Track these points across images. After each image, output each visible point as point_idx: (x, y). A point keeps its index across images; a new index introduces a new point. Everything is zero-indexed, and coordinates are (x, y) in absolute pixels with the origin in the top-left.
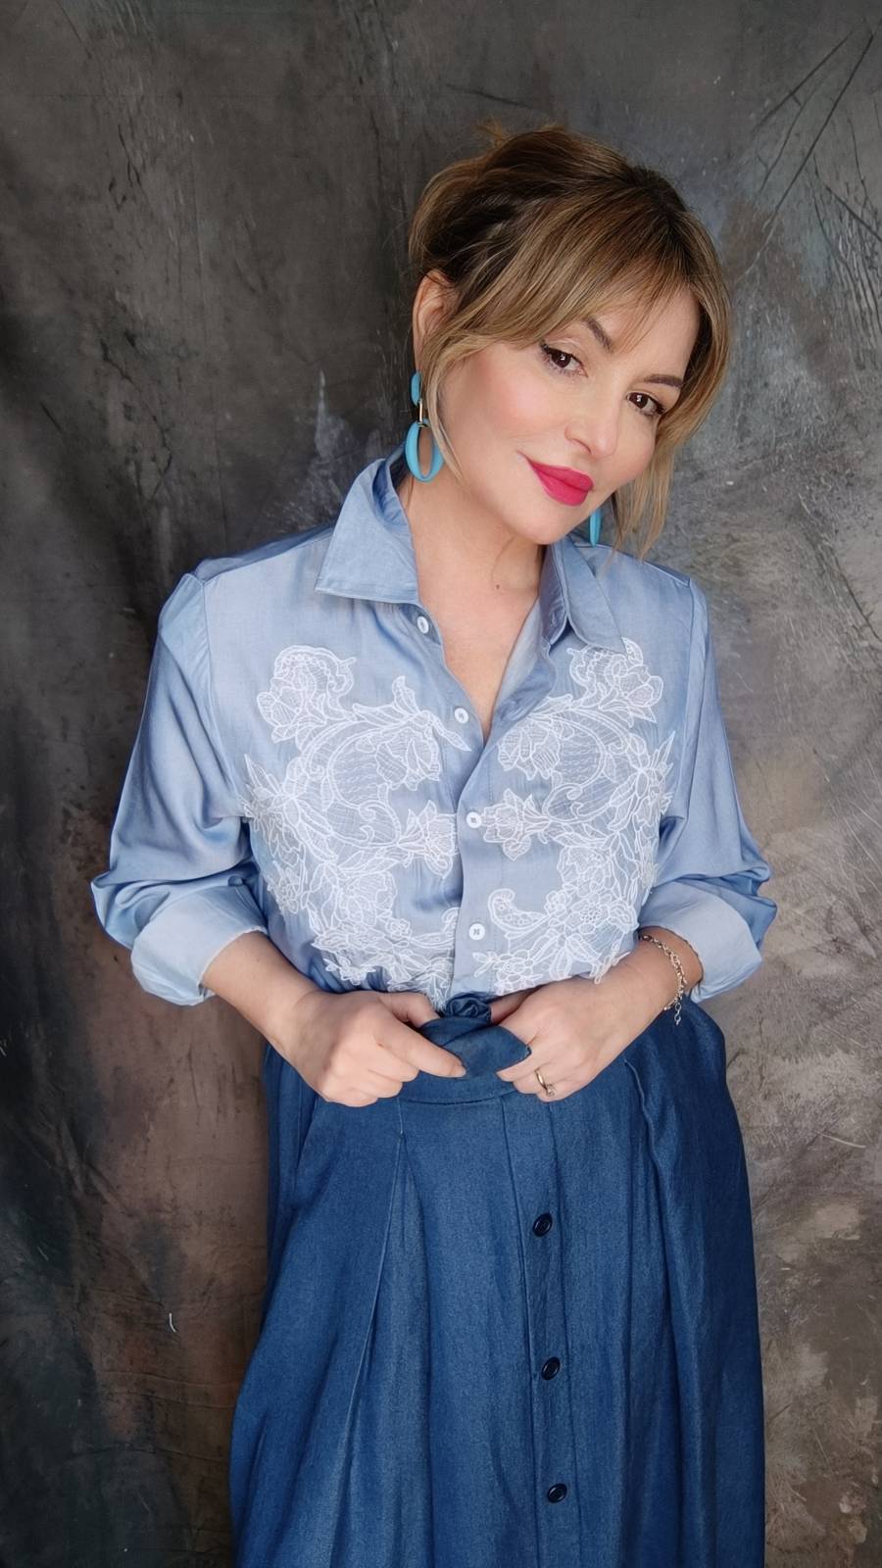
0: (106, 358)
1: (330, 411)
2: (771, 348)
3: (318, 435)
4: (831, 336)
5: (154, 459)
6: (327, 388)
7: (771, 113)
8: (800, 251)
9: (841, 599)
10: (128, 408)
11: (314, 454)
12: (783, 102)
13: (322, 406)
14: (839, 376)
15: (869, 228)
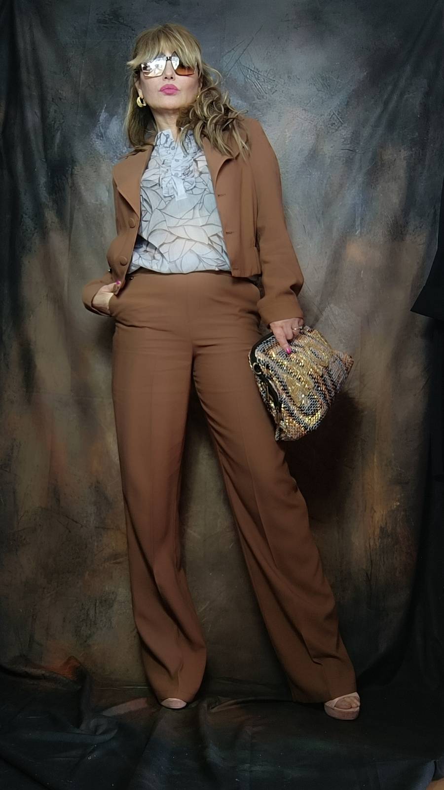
0: (53, 101)
1: (105, 111)
3: (101, 117)
5: (59, 121)
6: (106, 108)
7: (228, 53)
8: (236, 78)
10: (55, 111)
11: (99, 121)
12: (231, 51)
13: (103, 111)
15: (256, 72)
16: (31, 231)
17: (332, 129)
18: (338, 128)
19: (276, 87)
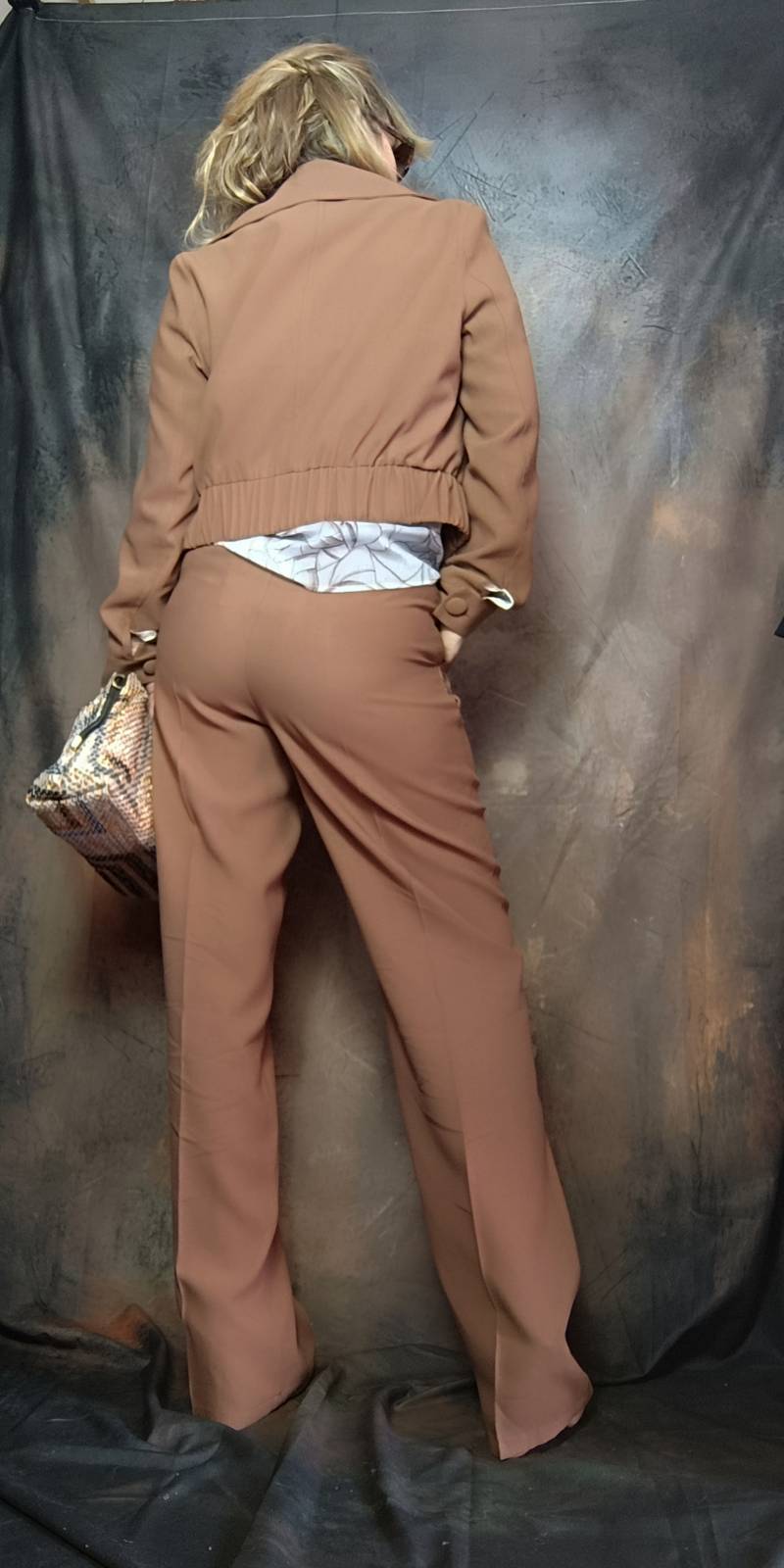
0: (96, 234)
5: (109, 272)
16: (56, 480)
17: (627, 287)
18: (638, 284)
19: (515, 208)
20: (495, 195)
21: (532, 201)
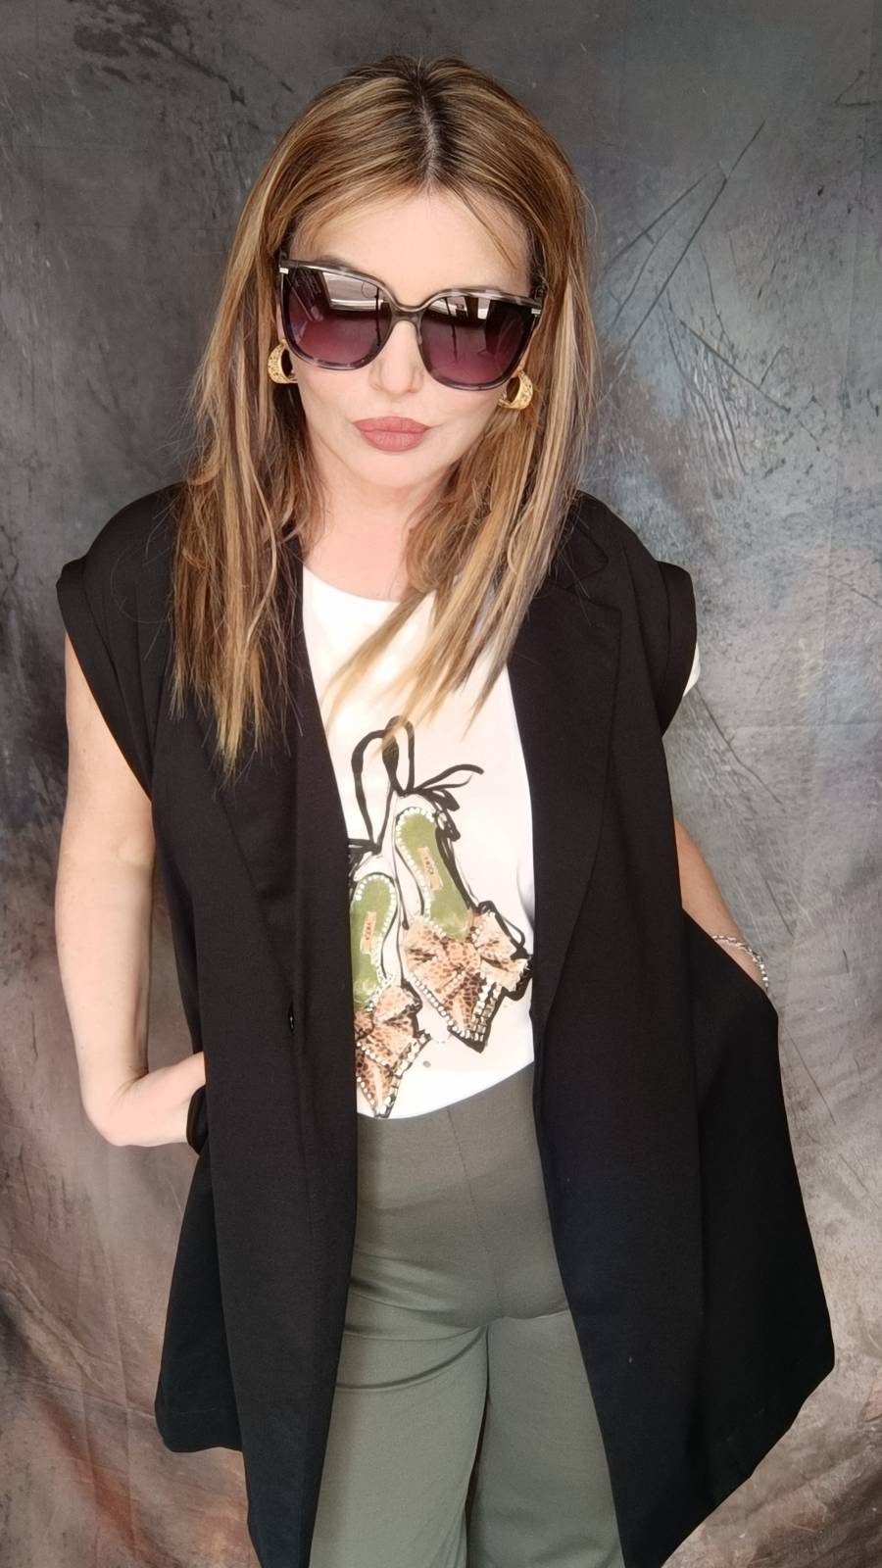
2: (624, 476)
4: (687, 464)
7: (624, 250)
8: (654, 382)
9: (701, 722)
12: (634, 242)
14: (694, 506)
15: (726, 361)
19: (784, 443)
20: (748, 405)
21: (819, 428)
